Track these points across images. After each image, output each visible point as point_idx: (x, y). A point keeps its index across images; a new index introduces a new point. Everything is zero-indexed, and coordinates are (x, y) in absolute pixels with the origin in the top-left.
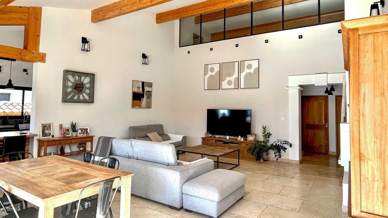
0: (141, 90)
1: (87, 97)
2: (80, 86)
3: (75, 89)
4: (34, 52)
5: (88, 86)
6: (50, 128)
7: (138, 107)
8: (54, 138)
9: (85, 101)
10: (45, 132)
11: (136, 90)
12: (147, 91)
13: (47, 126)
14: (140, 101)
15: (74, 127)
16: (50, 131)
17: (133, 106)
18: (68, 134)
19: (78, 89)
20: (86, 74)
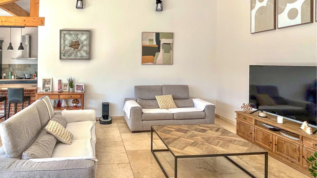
0: (155, 43)
1: (84, 54)
2: (75, 44)
3: (70, 46)
4: (35, 17)
5: (85, 43)
6: (49, 82)
7: (151, 63)
8: (47, 92)
9: (82, 59)
10: (45, 86)
11: (147, 43)
12: (163, 44)
13: (47, 81)
14: (154, 56)
15: (71, 84)
16: (49, 85)
17: (144, 62)
18: (66, 89)
19: (74, 46)
20: (83, 31)
